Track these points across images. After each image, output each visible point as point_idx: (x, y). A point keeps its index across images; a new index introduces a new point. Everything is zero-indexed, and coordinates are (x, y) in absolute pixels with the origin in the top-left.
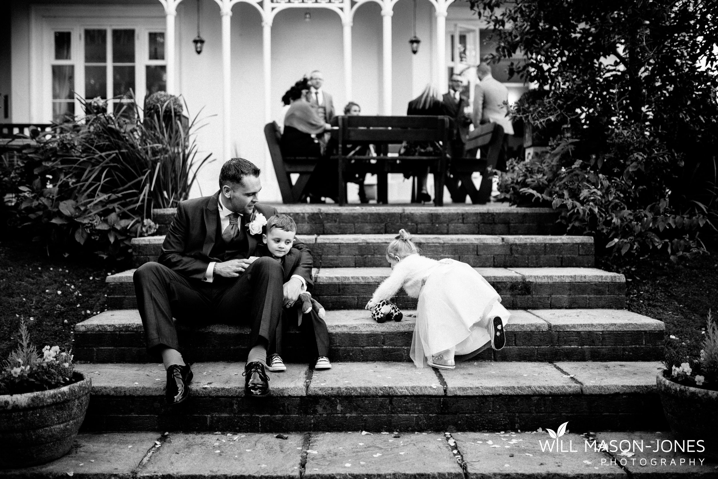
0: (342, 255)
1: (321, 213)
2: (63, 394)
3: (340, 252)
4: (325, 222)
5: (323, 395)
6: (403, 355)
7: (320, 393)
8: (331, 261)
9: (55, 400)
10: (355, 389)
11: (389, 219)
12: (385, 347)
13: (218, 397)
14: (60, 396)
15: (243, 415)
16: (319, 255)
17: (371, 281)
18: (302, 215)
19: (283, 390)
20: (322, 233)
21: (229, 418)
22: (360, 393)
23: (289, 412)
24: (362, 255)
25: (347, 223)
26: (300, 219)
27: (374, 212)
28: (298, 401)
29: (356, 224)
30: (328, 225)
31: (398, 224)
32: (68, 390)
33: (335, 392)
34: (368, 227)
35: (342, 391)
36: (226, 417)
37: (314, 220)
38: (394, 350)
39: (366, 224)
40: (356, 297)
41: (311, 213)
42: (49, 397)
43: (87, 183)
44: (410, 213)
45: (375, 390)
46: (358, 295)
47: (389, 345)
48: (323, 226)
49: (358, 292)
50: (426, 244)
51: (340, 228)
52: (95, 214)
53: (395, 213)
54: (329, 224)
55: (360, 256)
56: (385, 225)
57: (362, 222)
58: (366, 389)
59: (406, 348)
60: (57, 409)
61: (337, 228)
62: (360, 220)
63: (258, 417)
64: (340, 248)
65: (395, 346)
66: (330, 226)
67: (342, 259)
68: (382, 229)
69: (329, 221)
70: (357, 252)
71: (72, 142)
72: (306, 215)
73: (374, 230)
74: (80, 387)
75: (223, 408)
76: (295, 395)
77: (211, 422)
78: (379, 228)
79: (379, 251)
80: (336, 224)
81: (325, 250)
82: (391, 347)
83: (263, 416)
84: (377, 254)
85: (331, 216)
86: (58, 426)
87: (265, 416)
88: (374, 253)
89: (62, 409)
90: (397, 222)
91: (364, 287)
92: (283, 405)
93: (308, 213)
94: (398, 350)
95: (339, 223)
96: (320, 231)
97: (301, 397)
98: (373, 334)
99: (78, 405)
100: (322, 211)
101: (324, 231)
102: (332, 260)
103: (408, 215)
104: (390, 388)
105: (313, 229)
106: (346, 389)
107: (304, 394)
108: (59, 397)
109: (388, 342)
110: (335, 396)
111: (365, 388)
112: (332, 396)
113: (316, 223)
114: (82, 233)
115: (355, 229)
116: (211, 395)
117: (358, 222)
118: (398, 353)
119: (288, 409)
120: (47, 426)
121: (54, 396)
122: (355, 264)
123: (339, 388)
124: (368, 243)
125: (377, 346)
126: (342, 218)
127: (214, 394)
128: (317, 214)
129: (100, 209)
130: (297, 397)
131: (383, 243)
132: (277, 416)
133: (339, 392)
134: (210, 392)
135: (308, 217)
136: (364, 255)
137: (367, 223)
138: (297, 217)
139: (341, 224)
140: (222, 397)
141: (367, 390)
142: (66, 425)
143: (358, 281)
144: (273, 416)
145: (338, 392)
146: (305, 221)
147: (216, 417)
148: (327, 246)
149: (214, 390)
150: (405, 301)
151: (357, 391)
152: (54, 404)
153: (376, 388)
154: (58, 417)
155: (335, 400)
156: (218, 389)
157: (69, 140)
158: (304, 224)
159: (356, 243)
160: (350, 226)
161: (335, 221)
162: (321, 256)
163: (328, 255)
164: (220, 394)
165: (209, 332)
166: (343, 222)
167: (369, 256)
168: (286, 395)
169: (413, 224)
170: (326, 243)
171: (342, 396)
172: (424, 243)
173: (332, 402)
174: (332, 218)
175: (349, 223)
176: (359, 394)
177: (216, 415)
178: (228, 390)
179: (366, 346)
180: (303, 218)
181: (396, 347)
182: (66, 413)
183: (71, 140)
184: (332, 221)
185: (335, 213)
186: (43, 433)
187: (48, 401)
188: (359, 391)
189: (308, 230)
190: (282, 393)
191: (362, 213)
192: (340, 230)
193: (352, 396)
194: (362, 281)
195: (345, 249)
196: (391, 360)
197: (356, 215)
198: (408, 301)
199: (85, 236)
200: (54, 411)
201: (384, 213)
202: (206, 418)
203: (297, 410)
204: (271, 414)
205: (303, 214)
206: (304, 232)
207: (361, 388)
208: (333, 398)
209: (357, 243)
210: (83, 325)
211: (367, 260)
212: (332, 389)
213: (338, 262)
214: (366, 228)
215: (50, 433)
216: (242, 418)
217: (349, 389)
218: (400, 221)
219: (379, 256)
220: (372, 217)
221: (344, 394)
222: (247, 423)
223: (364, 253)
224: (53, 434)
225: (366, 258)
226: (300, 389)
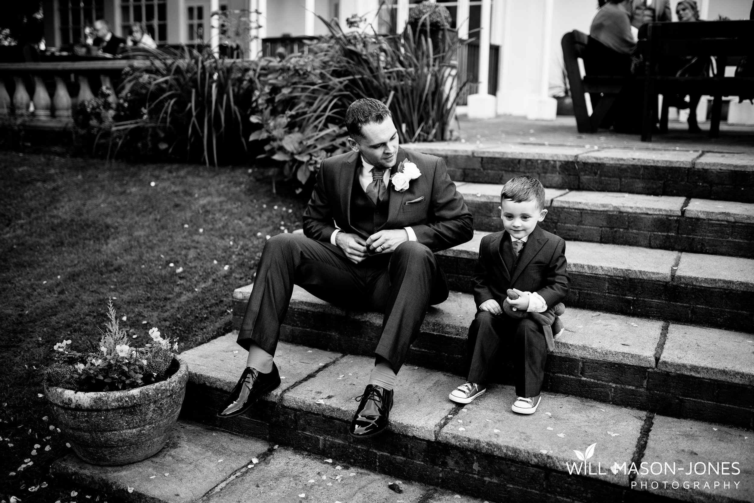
0: (583, 225)
1: (578, 162)
2: (133, 397)
3: (581, 221)
4: (582, 173)
5: (456, 446)
6: (608, 394)
7: (453, 441)
8: (568, 232)
9: (121, 404)
10: (499, 448)
11: (670, 176)
12: (583, 379)
13: (332, 418)
14: (127, 399)
15: (359, 447)
16: (554, 222)
17: (600, 272)
18: (552, 162)
19: (407, 427)
20: (577, 187)
21: (343, 446)
22: (506, 454)
23: (413, 456)
24: (612, 228)
25: (610, 177)
26: (550, 168)
27: (649, 165)
28: (424, 445)
29: (623, 180)
30: (585, 178)
31: (683, 183)
32: (139, 394)
33: (472, 445)
34: (640, 185)
35: (481, 446)
36: (339, 444)
37: (567, 170)
38: (597, 386)
39: (638, 180)
40: (577, 291)
41: (565, 161)
42: (113, 401)
43: (316, 115)
44: (703, 169)
45: (526, 455)
46: (581, 290)
47: (590, 377)
48: (579, 178)
49: (580, 286)
50: (706, 221)
51: (601, 183)
52: (322, 149)
53: (680, 168)
54: (587, 177)
55: (608, 229)
56: (664, 183)
57: (631, 178)
58: (515, 450)
59: (614, 385)
60: (124, 413)
61: (597, 182)
62: (629, 174)
63: (376, 453)
64: (581, 216)
65: (598, 380)
66: (588, 179)
67: (584, 230)
68: (659, 188)
69: (587, 172)
70: (605, 224)
71: (305, 68)
72: (558, 164)
73: (648, 189)
74: (157, 389)
75: (337, 432)
76: (421, 438)
77: (324, 445)
78: (654, 186)
79: (636, 225)
80: (596, 177)
81: (562, 216)
82: (592, 380)
83: (381, 453)
84: (632, 228)
85: (590, 167)
86: (129, 431)
87: (384, 454)
88: (629, 226)
89: (131, 413)
90: (682, 180)
91: (590, 280)
92: (406, 446)
93: (560, 161)
94: (603, 386)
95: (601, 176)
96: (574, 185)
97: (429, 441)
98: (569, 359)
99: (154, 410)
100: (578, 160)
101: (579, 186)
102: (569, 230)
103: (699, 170)
104: (548, 457)
105: (566, 182)
106: (488, 444)
107: (433, 439)
108: (126, 401)
109: (588, 372)
110: (471, 451)
111: (513, 448)
112: (467, 450)
113: (570, 175)
114: (305, 171)
115: (621, 185)
116: (324, 414)
117: (626, 177)
118: (602, 389)
119: (411, 453)
120: (115, 430)
121: (121, 399)
122: (601, 239)
123: (478, 441)
124: (620, 212)
125: (573, 375)
126: (605, 170)
127: (328, 413)
128: (572, 163)
129: (327, 144)
130: (424, 440)
131: (642, 214)
132: (398, 457)
133: (478, 447)
134: (324, 410)
135: (560, 167)
136: (614, 228)
137: (639, 178)
138: (546, 165)
139: (603, 178)
140: (337, 419)
141: (515, 452)
142: (141, 431)
143: (581, 270)
144: (394, 456)
145: (475, 446)
146: (556, 171)
147: (329, 441)
148: (565, 212)
149: (329, 409)
150: (646, 306)
151: (502, 451)
152: (119, 408)
153: (528, 453)
154: (127, 422)
155: (471, 455)
156: (334, 409)
157: (301, 65)
158: (554, 175)
159: (604, 211)
160: (615, 181)
161: (596, 174)
162: (556, 223)
163: (565, 223)
164: (334, 415)
165: (365, 322)
166: (605, 176)
167: (621, 230)
168: (410, 434)
169: (705, 185)
170: (564, 208)
171: (480, 453)
172: (704, 220)
173: (467, 457)
174: (591, 169)
175: (614, 177)
176: (503, 456)
177: (329, 438)
178: (344, 412)
179: (558, 373)
180: (554, 167)
181: (599, 382)
182: (137, 419)
183: (304, 65)
184: (591, 173)
185: (596, 163)
186: (112, 437)
187: (113, 404)
188: (505, 451)
189: (559, 183)
190: (406, 431)
191: (633, 165)
192: (601, 186)
193: (494, 456)
194: (588, 272)
195: (589, 217)
196: (591, 398)
197: (623, 167)
198: (651, 307)
199: (308, 174)
200: (122, 416)
201: (663, 167)
202: (318, 439)
203: (422, 456)
204: (392, 454)
205: (555, 161)
206: (554, 185)
207: (507, 447)
208: (469, 453)
209: (607, 211)
210: (240, 292)
211: (618, 235)
212: (469, 440)
213: (577, 233)
214: (636, 186)
215: (120, 438)
216: (358, 450)
217: (491, 446)
218: (686, 180)
219: (634, 231)
220: (646, 171)
221: (484, 451)
222: (362, 457)
223: (615, 225)
224: (124, 439)
225: (616, 231)
226: (428, 431)
